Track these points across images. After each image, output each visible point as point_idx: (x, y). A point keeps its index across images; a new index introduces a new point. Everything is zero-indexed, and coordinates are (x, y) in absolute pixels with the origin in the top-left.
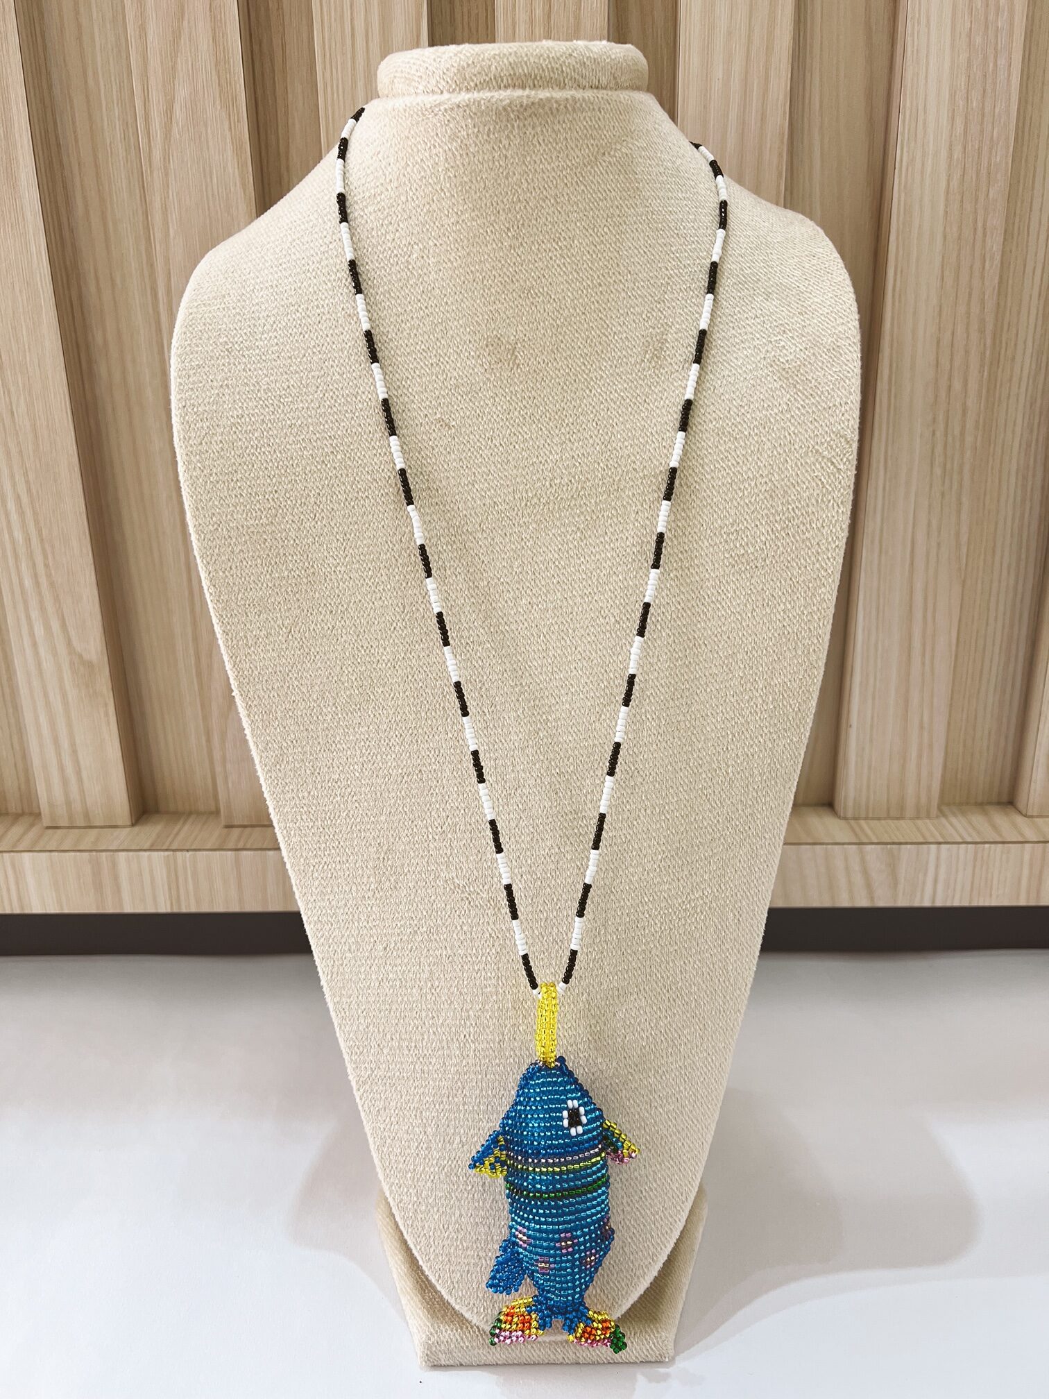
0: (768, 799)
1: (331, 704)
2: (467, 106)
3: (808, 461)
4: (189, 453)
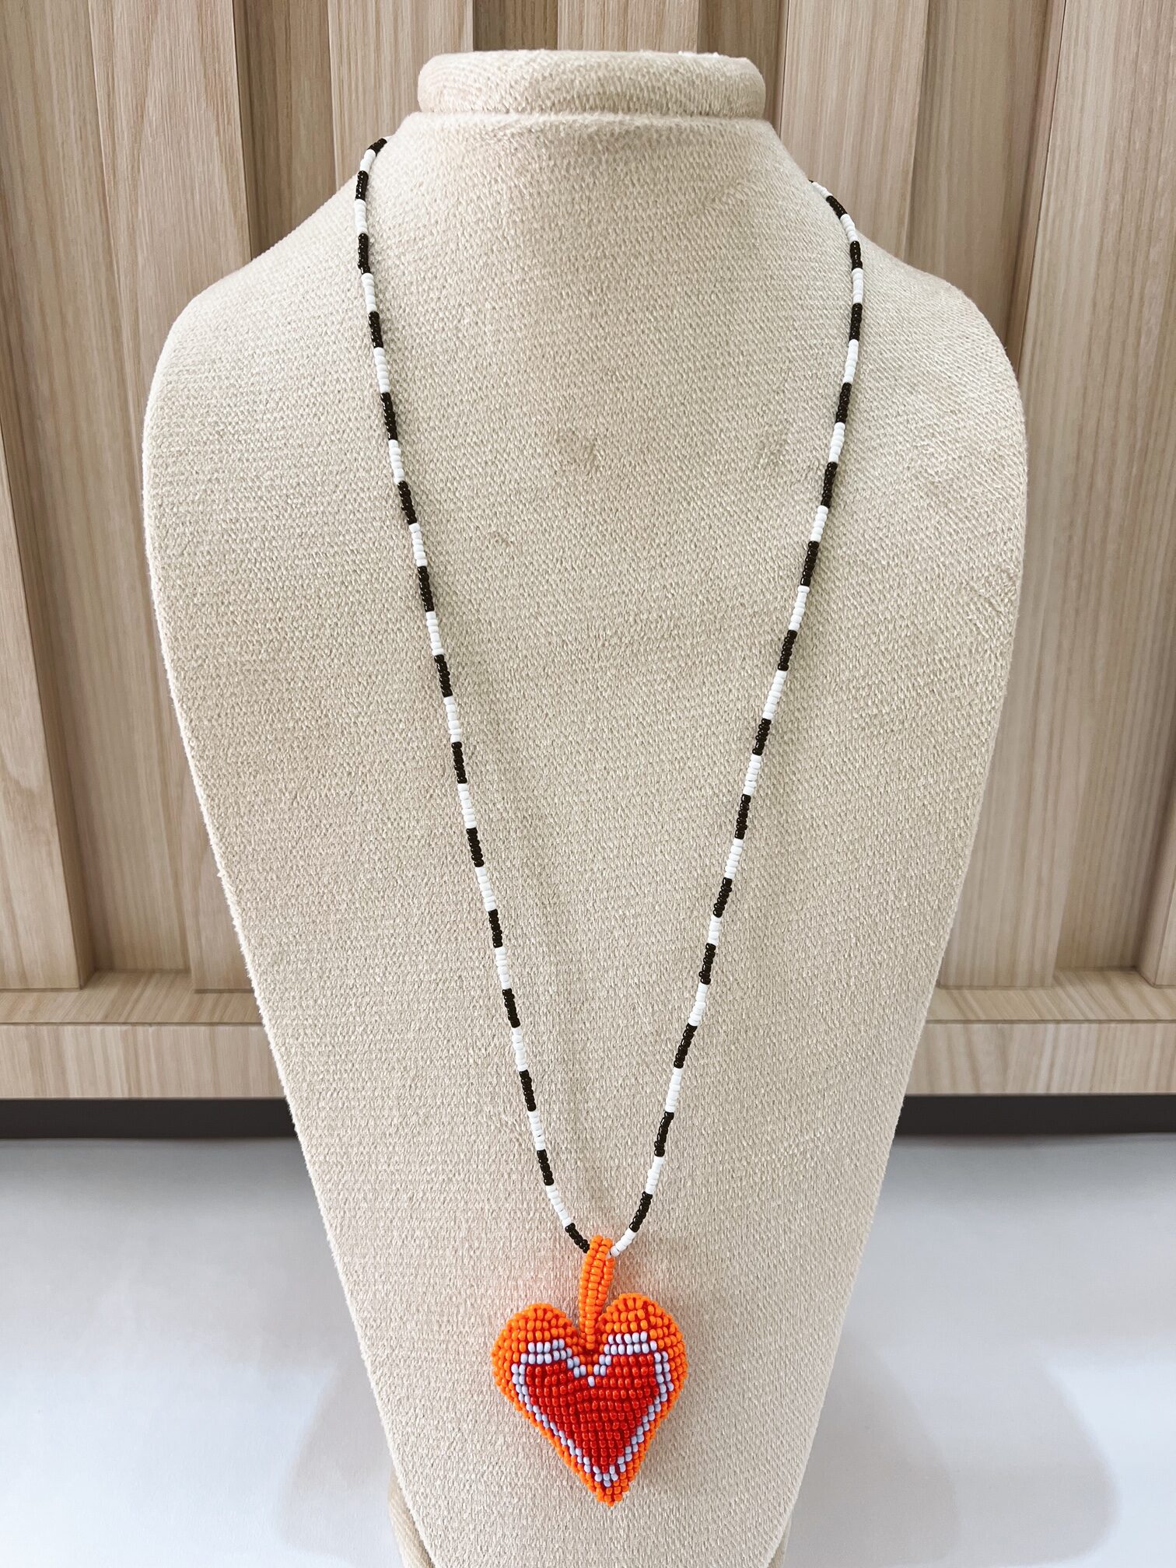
0: (896, 1017)
1: (346, 890)
2: (542, 131)
3: (961, 602)
4: (166, 566)
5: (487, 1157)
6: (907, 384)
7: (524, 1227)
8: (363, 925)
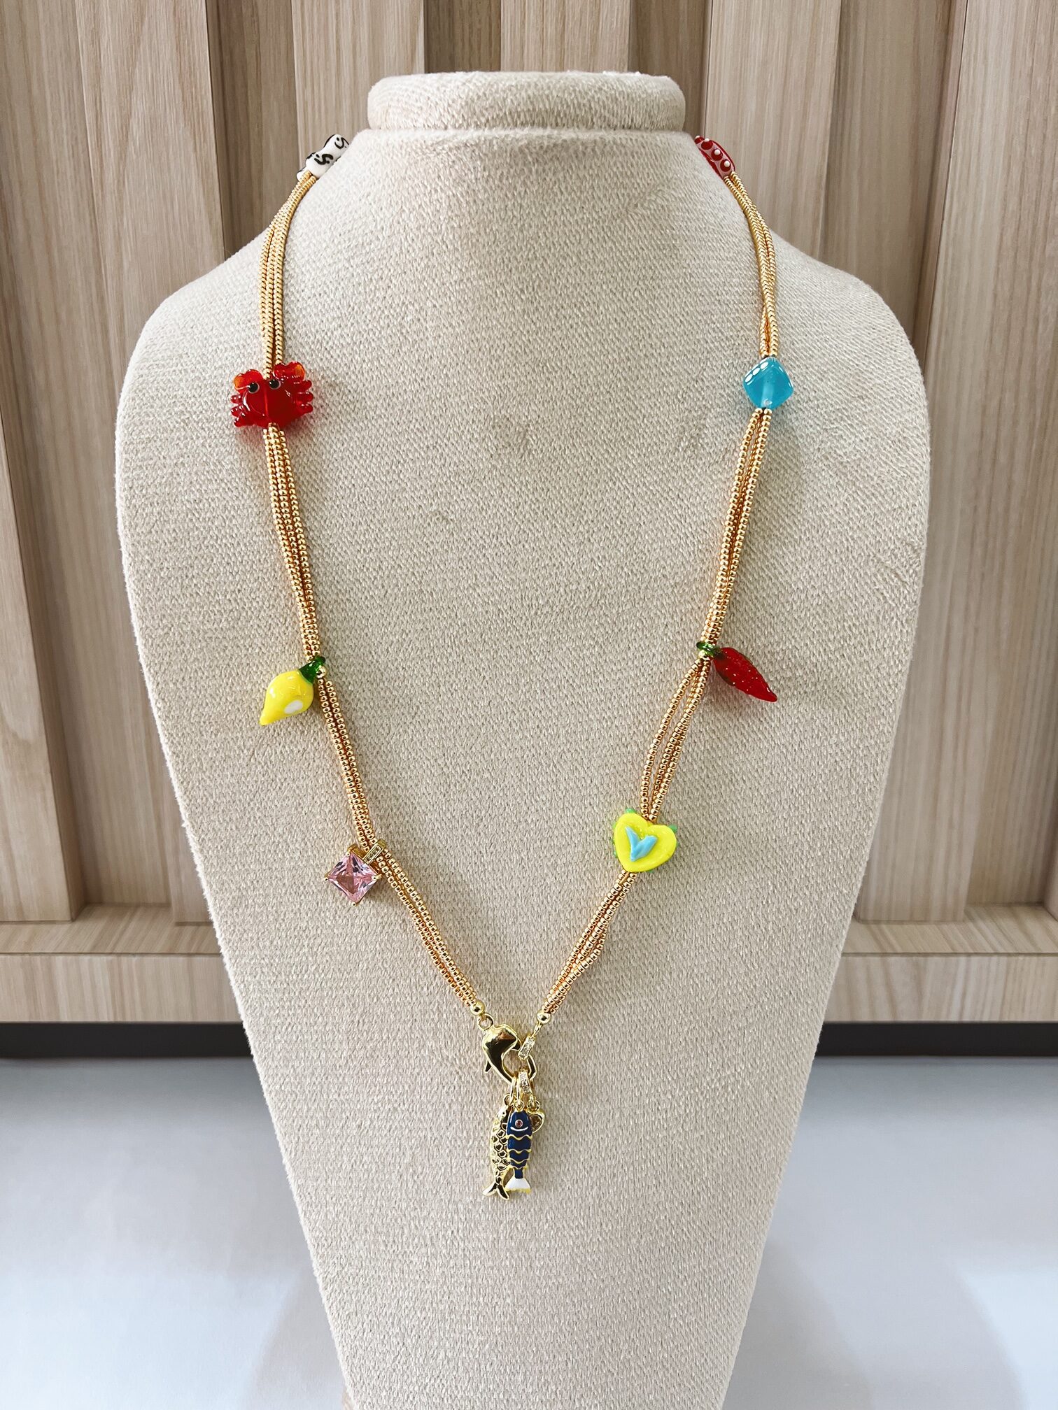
0: (812, 959)
1: (299, 839)
2: (477, 145)
3: (869, 573)
4: (136, 543)
5: (429, 1088)
6: (817, 371)
7: (464, 1155)
8: (315, 872)
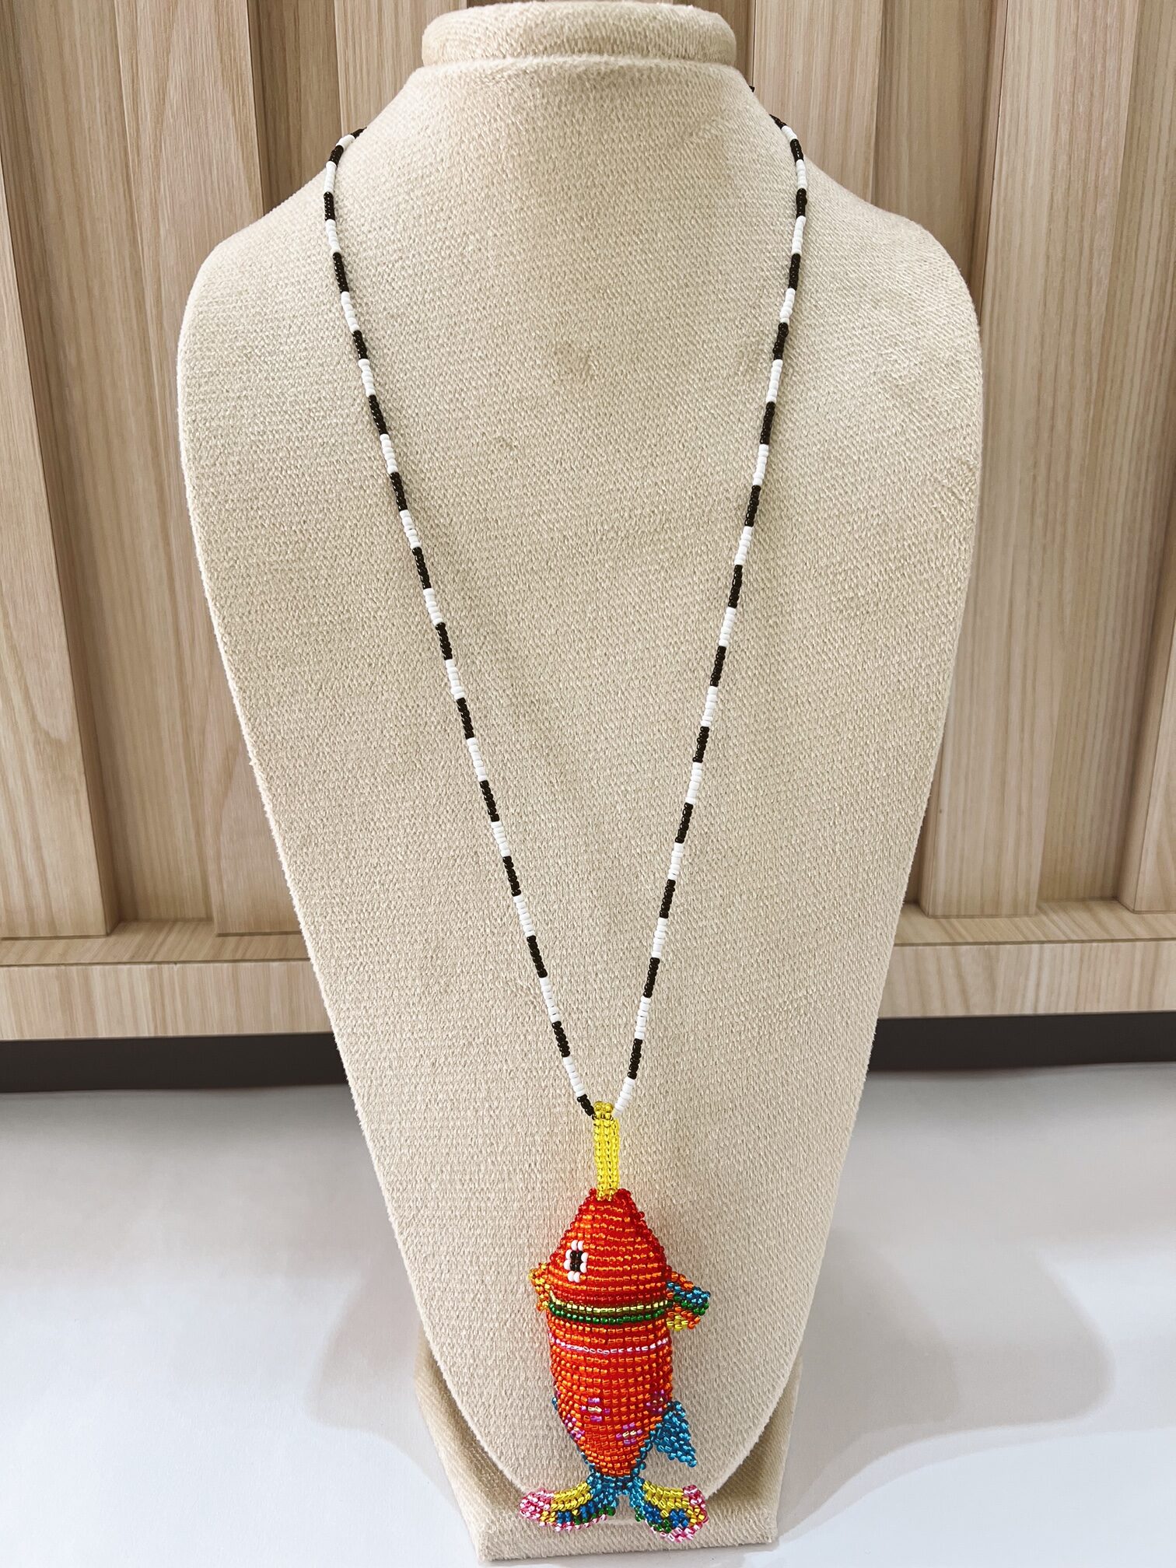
1: (369, 774)
2: (535, 72)
3: (926, 491)
4: (200, 476)
5: (504, 1020)
7: (540, 1086)
